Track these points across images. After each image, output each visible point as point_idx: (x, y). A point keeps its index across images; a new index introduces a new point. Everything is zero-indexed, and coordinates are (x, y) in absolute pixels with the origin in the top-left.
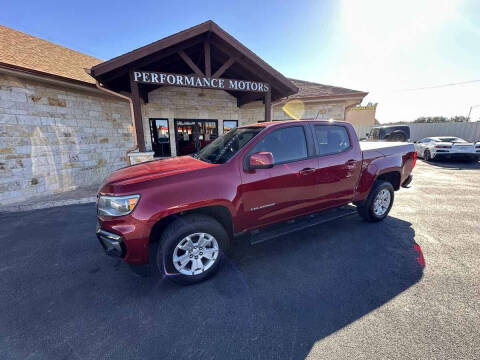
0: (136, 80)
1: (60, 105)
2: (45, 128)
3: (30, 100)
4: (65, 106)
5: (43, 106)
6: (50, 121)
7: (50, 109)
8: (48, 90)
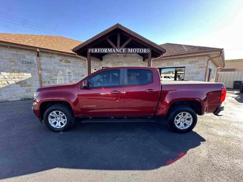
0: (89, 52)
1: (68, 62)
2: (63, 70)
3: (59, 61)
4: (70, 63)
5: (63, 63)
6: (64, 68)
7: (65, 64)
8: (66, 57)
